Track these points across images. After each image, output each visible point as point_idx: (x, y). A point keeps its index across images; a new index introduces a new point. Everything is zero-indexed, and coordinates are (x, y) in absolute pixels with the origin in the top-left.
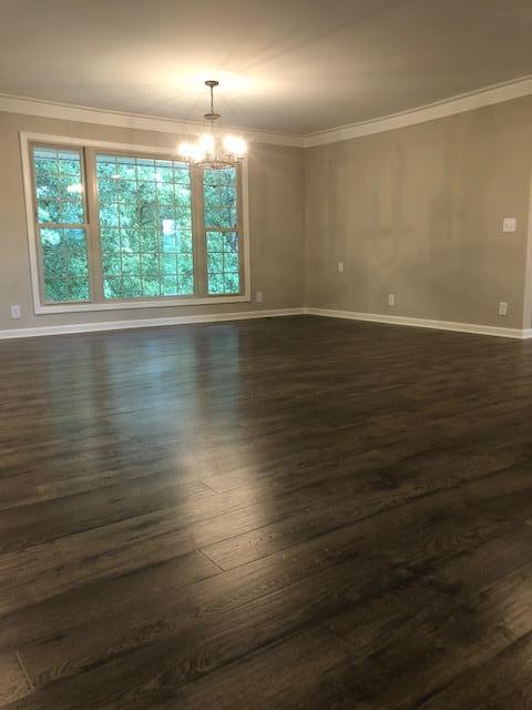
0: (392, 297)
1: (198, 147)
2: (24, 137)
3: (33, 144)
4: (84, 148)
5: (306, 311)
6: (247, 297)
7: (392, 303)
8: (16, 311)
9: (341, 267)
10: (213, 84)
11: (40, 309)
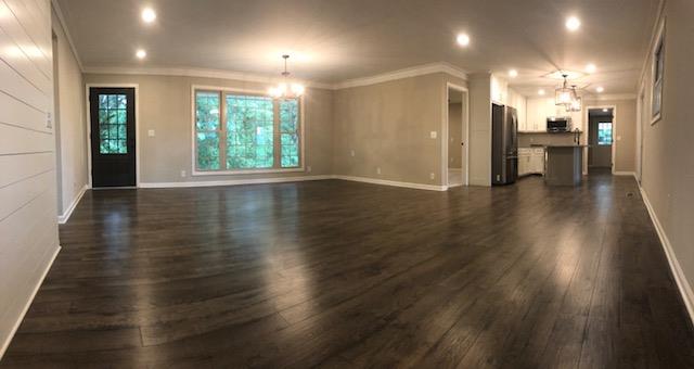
0: (379, 169)
1: (278, 90)
2: (193, 87)
3: (197, 91)
4: (221, 91)
5: (334, 177)
6: (302, 169)
7: (379, 172)
8: (183, 173)
9: (353, 154)
10: (286, 57)
11: (194, 173)
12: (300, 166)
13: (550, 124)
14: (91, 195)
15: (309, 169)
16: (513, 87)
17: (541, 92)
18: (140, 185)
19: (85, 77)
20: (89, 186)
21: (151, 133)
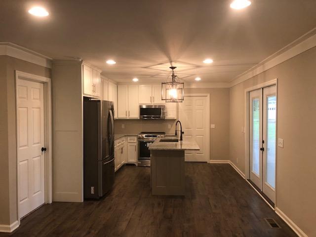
13: (143, 111)
16: (106, 75)
17: (135, 80)
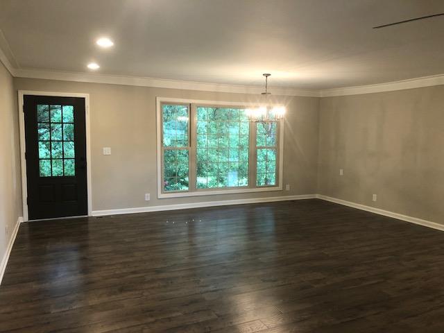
0: (375, 196)
2: (159, 100)
3: (163, 103)
4: (190, 104)
5: (317, 196)
6: (280, 188)
7: (375, 199)
8: (148, 197)
9: (341, 173)
10: (267, 75)
11: (161, 196)
12: (277, 185)
14: (27, 228)
15: (288, 187)
18: (93, 212)
19: (17, 83)
20: (25, 218)
21: (107, 151)
